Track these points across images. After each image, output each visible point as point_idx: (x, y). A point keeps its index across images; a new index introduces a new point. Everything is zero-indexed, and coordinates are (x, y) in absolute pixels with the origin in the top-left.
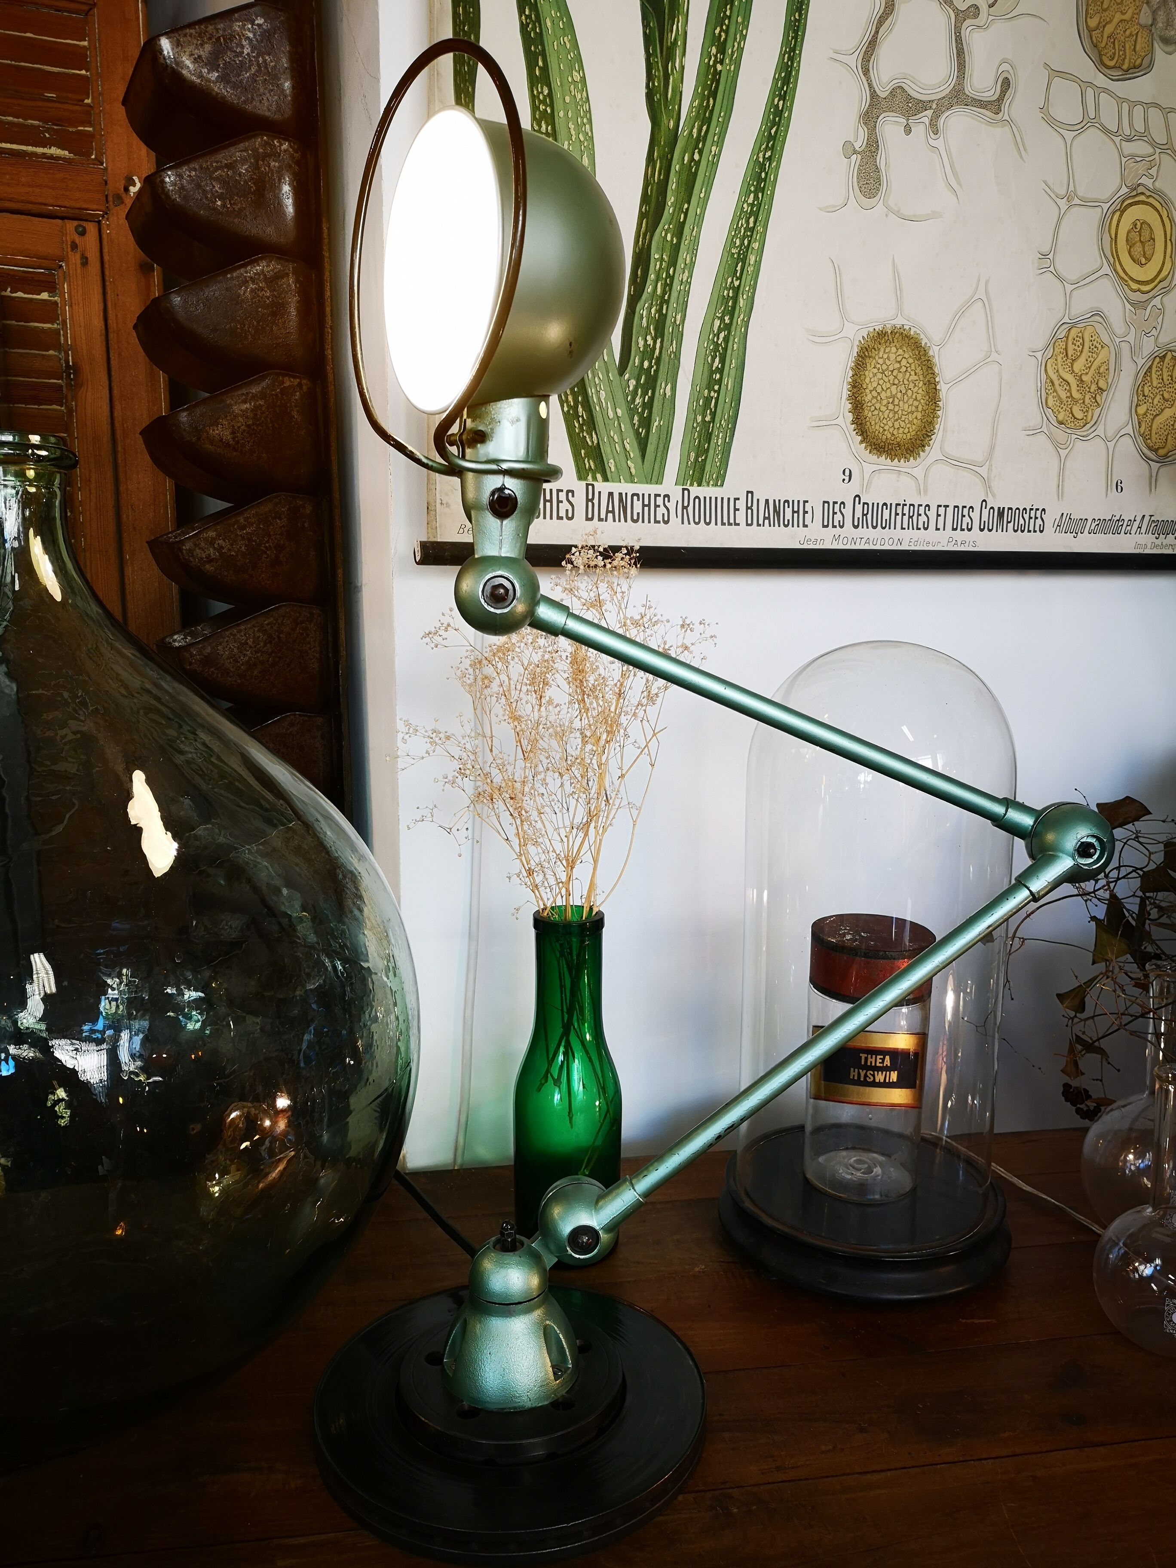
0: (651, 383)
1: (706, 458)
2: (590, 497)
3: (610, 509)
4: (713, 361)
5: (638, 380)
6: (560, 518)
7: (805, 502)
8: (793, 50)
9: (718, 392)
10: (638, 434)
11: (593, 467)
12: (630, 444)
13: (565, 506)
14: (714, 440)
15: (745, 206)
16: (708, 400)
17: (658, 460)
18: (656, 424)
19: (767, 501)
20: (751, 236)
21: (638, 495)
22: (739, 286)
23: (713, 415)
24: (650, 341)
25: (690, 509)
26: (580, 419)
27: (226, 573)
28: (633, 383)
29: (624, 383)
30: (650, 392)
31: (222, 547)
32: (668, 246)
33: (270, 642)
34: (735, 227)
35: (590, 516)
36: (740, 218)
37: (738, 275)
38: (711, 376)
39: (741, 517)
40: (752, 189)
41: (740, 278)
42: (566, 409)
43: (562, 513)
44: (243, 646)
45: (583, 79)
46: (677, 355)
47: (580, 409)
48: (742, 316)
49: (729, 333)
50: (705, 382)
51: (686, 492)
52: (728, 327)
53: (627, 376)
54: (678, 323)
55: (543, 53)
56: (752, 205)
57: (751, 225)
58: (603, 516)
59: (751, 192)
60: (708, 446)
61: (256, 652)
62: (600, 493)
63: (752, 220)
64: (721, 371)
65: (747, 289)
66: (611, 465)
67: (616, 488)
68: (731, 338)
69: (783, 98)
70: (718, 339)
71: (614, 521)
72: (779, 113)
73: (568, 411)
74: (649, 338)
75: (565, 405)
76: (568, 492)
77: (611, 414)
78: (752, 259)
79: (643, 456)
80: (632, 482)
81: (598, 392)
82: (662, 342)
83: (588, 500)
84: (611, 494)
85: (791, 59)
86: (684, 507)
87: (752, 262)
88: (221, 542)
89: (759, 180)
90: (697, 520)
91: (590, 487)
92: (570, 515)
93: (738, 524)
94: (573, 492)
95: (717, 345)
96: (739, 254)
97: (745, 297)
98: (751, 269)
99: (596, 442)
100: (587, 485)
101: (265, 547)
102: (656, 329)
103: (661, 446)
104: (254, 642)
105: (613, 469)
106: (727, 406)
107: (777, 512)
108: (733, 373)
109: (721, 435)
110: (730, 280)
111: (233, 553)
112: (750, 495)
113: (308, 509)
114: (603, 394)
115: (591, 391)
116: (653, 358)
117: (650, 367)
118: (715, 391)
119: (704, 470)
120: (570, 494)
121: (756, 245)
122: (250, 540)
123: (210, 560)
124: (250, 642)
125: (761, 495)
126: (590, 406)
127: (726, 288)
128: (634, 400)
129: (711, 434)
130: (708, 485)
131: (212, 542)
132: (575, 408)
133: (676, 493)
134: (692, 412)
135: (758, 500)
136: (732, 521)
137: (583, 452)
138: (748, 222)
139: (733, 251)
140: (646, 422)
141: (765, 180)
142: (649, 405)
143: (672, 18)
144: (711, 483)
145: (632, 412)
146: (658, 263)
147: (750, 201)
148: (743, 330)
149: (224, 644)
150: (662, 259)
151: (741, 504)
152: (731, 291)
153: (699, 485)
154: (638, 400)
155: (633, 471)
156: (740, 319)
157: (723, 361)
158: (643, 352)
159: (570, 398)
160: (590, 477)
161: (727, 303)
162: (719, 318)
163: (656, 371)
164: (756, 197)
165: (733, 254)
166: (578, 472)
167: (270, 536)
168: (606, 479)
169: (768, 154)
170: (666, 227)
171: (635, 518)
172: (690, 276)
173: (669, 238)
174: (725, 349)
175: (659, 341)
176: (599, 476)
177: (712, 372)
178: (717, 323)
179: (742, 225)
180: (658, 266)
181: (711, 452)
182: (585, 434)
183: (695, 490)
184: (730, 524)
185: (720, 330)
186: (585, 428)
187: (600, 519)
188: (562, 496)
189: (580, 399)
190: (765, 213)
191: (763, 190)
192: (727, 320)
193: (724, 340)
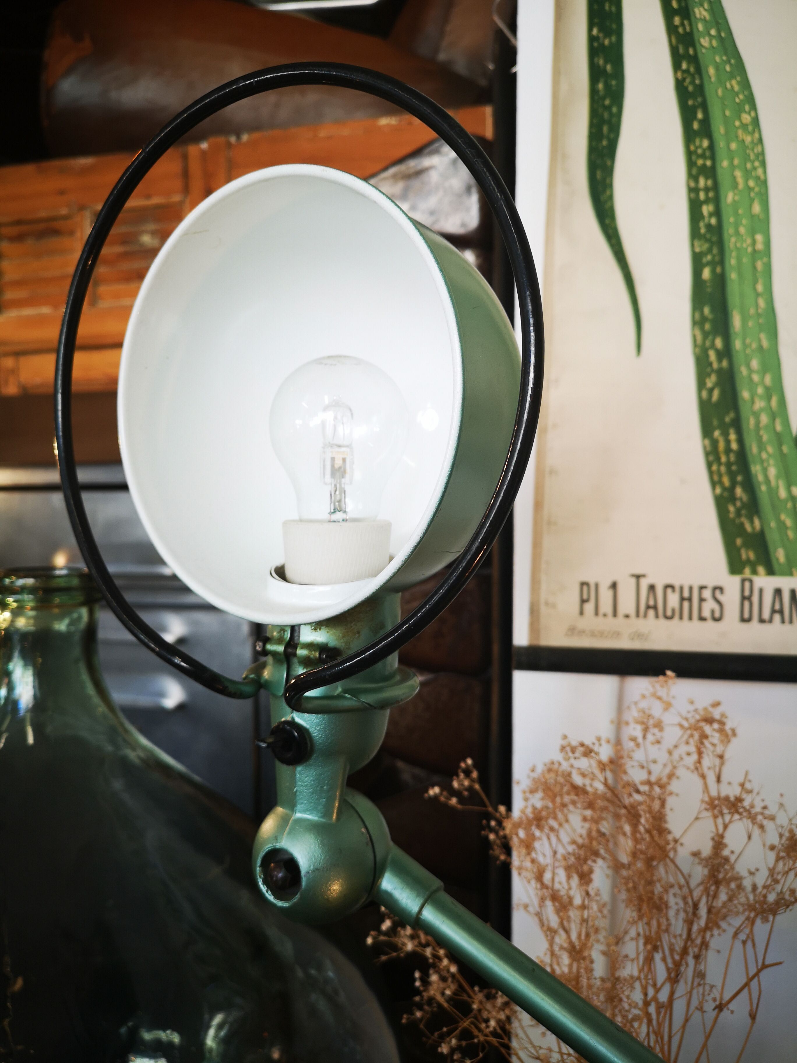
2: (747, 593)
3: (777, 608)
6: (702, 619)
11: (753, 558)
13: (710, 605)
26: (738, 502)
35: (746, 615)
42: (718, 491)
43: (706, 613)
45: (756, 122)
47: (739, 490)
55: (704, 106)
58: (766, 615)
62: (761, 589)
66: (780, 555)
67: (785, 583)
71: (783, 622)
73: (722, 494)
75: (717, 487)
76: (715, 589)
77: (783, 493)
81: (765, 470)
83: (743, 598)
84: (778, 592)
91: (747, 584)
92: (717, 615)
94: (721, 589)
99: (758, 529)
100: (743, 581)
105: (782, 560)
114: (772, 472)
115: (756, 469)
120: (718, 592)
126: (752, 486)
132: (732, 489)
137: (739, 540)
159: (726, 479)
160: (748, 570)
166: (731, 563)
168: (771, 572)
176: (761, 569)
182: (744, 519)
186: (743, 512)
187: (762, 621)
188: (707, 594)
189: (739, 478)
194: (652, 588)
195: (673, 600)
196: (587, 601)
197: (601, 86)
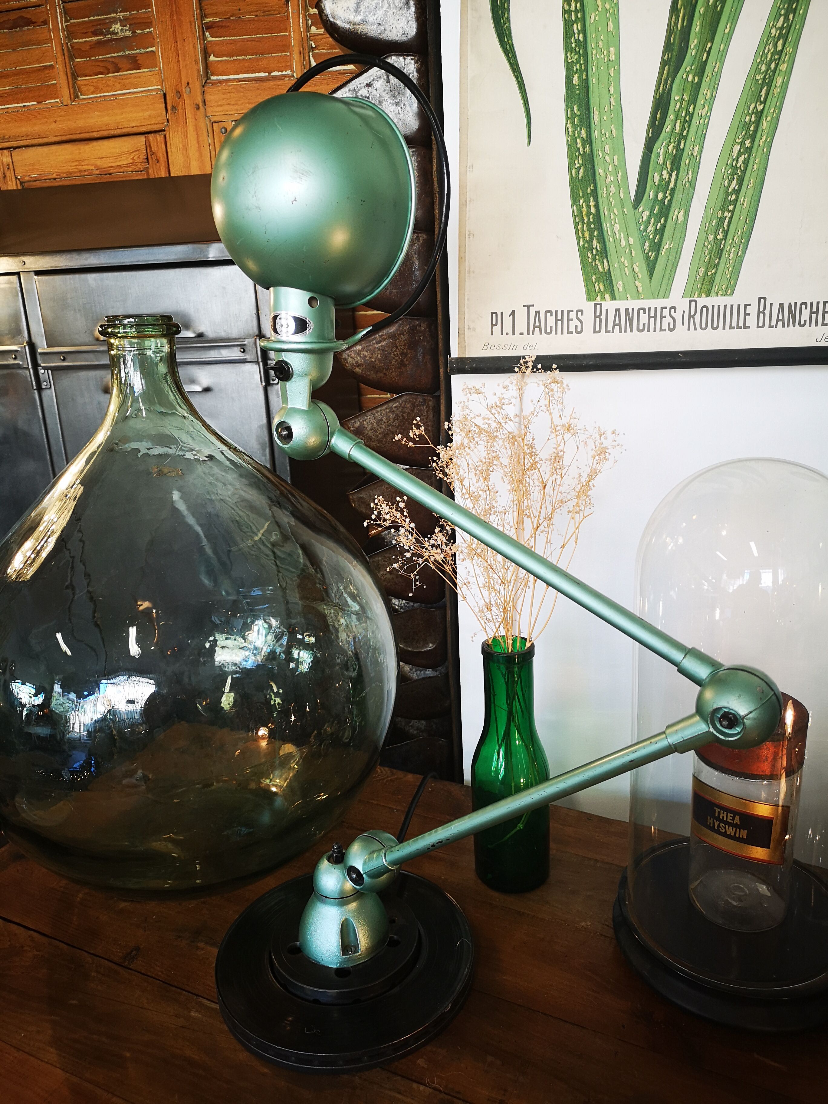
0: (665, 211)
1: (717, 270)
2: (598, 314)
3: (617, 322)
4: (730, 183)
5: (652, 210)
6: (570, 333)
7: (825, 303)
9: (733, 212)
10: (647, 257)
11: (602, 290)
12: (640, 268)
13: (575, 322)
14: (725, 254)
15: (773, 31)
16: (721, 220)
17: (666, 277)
18: (666, 247)
19: (781, 305)
20: (779, 59)
21: (644, 309)
22: (763, 110)
23: (726, 233)
24: (665, 175)
25: (697, 317)
26: (594, 251)
27: (369, 373)
28: (647, 213)
29: (638, 215)
30: (663, 220)
31: (366, 356)
32: (689, 86)
33: (397, 419)
34: (761, 54)
35: (597, 329)
36: (767, 43)
37: (762, 99)
38: (726, 198)
39: (751, 321)
40: (783, 12)
41: (765, 102)
42: (581, 243)
43: (572, 329)
44: (379, 421)
46: (693, 184)
47: (595, 242)
48: (764, 138)
49: (749, 156)
50: (719, 205)
51: (693, 303)
52: (749, 151)
53: (641, 210)
54: (695, 155)
56: (782, 28)
57: (779, 48)
58: (610, 328)
59: (781, 15)
60: (719, 262)
61: (389, 426)
62: (607, 310)
63: (780, 43)
64: (737, 192)
65: (772, 111)
66: (619, 286)
67: (622, 305)
68: (752, 160)
70: (737, 162)
71: (621, 332)
73: (584, 245)
74: (665, 172)
75: (581, 240)
76: (577, 311)
77: (623, 243)
78: (779, 80)
79: (651, 275)
80: (639, 298)
81: (612, 226)
82: (677, 175)
83: (595, 317)
84: (618, 311)
86: (690, 316)
87: (778, 85)
88: (365, 353)
90: (704, 326)
92: (579, 330)
93: (749, 327)
94: (582, 311)
95: (735, 168)
96: (764, 78)
97: (769, 119)
98: (777, 91)
99: (607, 268)
100: (596, 305)
101: (394, 354)
102: (672, 164)
103: (669, 266)
104: (386, 419)
105: (621, 290)
106: (742, 223)
107: (792, 313)
108: (750, 192)
109: (733, 250)
110: (753, 106)
111: (373, 360)
112: (762, 301)
113: (423, 327)
114: (617, 227)
115: (606, 226)
116: (667, 190)
117: (665, 197)
118: (729, 211)
119: (713, 283)
120: (580, 313)
121: (783, 67)
122: (383, 350)
123: (358, 365)
124: (384, 419)
125: (774, 300)
126: (604, 239)
127: (748, 114)
128: (646, 229)
129: (722, 250)
130: (717, 295)
131: (359, 353)
132: (590, 241)
133: (683, 305)
134: (704, 231)
135: (771, 305)
136: (741, 324)
137: (594, 277)
138: (775, 46)
139: (758, 77)
140: (657, 247)
141: (797, 1)
142: (661, 232)
144: (721, 293)
145: (643, 240)
146: (678, 104)
147: (780, 24)
148: (765, 150)
149: (368, 421)
150: (682, 99)
151: (753, 310)
152: (753, 116)
153: (708, 295)
154: (651, 228)
155: (640, 289)
156: (761, 140)
157: (740, 183)
158: (659, 185)
159: (587, 234)
160: (599, 298)
161: (749, 127)
162: (738, 143)
163: (670, 202)
164: (786, 19)
165: (758, 80)
166: (588, 293)
167: (397, 347)
168: (614, 298)
170: (688, 69)
171: (641, 328)
172: (710, 110)
173: (690, 79)
174: (744, 172)
175: (674, 174)
176: (607, 296)
177: (728, 194)
178: (737, 148)
179: (769, 50)
180: (678, 107)
181: (722, 265)
182: (597, 262)
183: (703, 301)
184: (739, 327)
185: (739, 154)
186: (597, 257)
187: (607, 332)
188: (572, 315)
189: (596, 233)
190: (795, 34)
191: (794, 11)
192: (748, 143)
193: (744, 163)
194: (537, 313)
195: (551, 321)
196: (496, 325)
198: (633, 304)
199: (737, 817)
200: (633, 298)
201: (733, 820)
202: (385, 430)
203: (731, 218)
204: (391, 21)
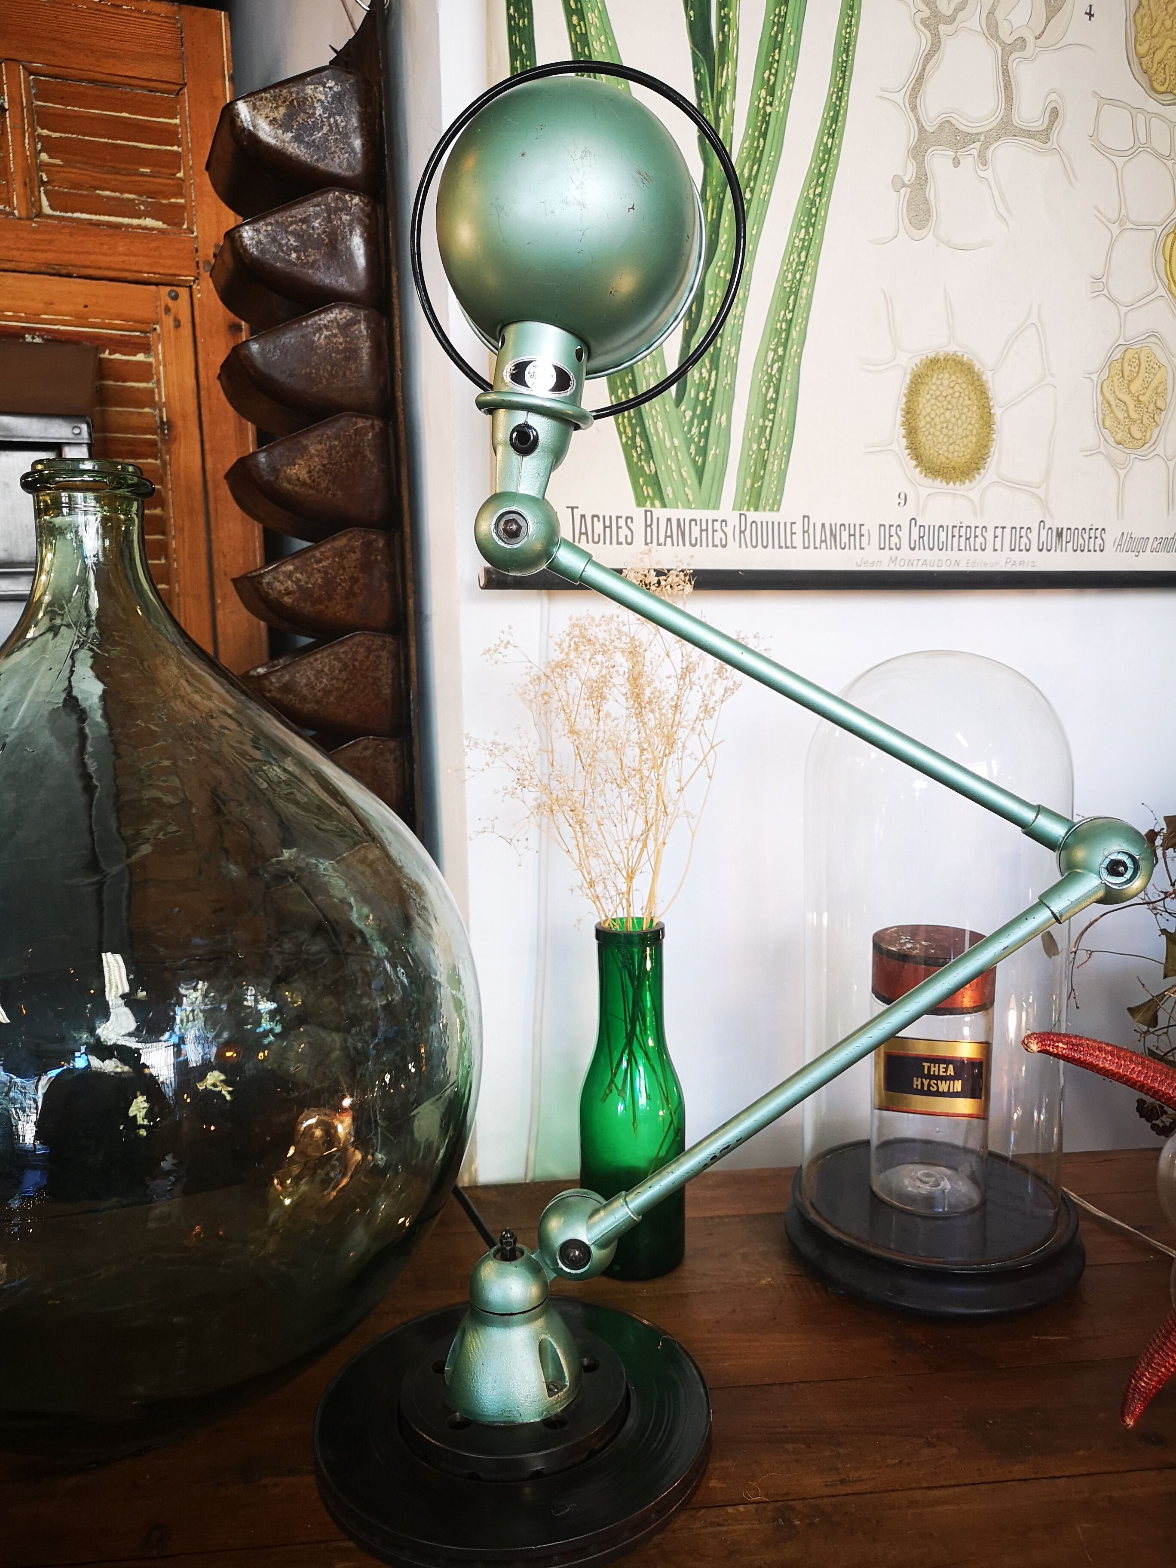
0: (708, 413)
1: (762, 483)
2: (649, 523)
3: (669, 534)
4: (767, 391)
5: (694, 412)
6: (619, 543)
7: (861, 525)
8: (841, 90)
9: (773, 421)
10: (695, 462)
11: (651, 494)
12: (688, 472)
13: (624, 531)
14: (769, 467)
15: (797, 241)
16: (763, 428)
17: (715, 486)
18: (712, 452)
19: (823, 525)
20: (803, 270)
21: (695, 521)
22: (792, 319)
23: (769, 443)
24: (705, 374)
25: (748, 532)
26: (639, 449)
27: (303, 605)
28: (689, 414)
29: (681, 415)
30: (706, 422)
31: (300, 580)
32: (721, 282)
33: (345, 670)
34: (786, 261)
35: (649, 541)
36: (792, 253)
37: (791, 307)
38: (765, 406)
39: (798, 540)
40: (803, 224)
41: (793, 311)
42: (624, 440)
43: (622, 539)
44: (319, 674)
46: (732, 386)
47: (638, 439)
48: (795, 347)
49: (783, 364)
50: (760, 412)
51: (743, 517)
52: (782, 358)
53: (683, 408)
54: (732, 355)
56: (804, 240)
57: (803, 259)
58: (662, 541)
59: (802, 227)
60: (764, 473)
61: (332, 679)
62: (658, 519)
63: (803, 254)
64: (775, 401)
65: (800, 321)
66: (668, 491)
67: (675, 513)
68: (785, 369)
69: (832, 136)
70: (772, 370)
71: (673, 545)
72: (828, 151)
73: (627, 442)
74: (704, 370)
75: (624, 436)
76: (627, 518)
77: (668, 444)
78: (804, 292)
79: (700, 482)
80: (690, 508)
81: (655, 423)
82: (717, 374)
83: (646, 526)
84: (669, 520)
85: (839, 98)
86: (741, 532)
87: (804, 295)
88: (298, 575)
89: (810, 215)
90: (754, 544)
91: (649, 514)
92: (629, 540)
93: (795, 548)
94: (632, 518)
95: (771, 376)
96: (791, 288)
97: (798, 328)
98: (803, 302)
99: (653, 471)
100: (646, 511)
101: (341, 579)
102: (711, 362)
103: (718, 473)
104: (329, 670)
105: (671, 496)
106: (782, 434)
107: (833, 535)
108: (787, 402)
109: (776, 462)
110: (782, 313)
111: (310, 586)
112: (806, 519)
113: (381, 543)
114: (660, 425)
115: (649, 424)
116: (708, 390)
117: (706, 398)
118: (770, 420)
119: (760, 496)
120: (629, 520)
121: (807, 279)
122: (326, 573)
123: (288, 593)
124: (326, 670)
125: (817, 519)
126: (647, 437)
127: (779, 321)
128: (690, 430)
129: (766, 462)
130: (765, 510)
131: (289, 575)
132: (633, 438)
133: (733, 518)
134: (747, 440)
135: (814, 524)
136: (789, 544)
137: (641, 480)
138: (799, 256)
139: (786, 285)
140: (703, 451)
141: (816, 215)
142: (706, 435)
143: (722, 64)
144: (768, 508)
145: (689, 442)
146: (712, 299)
147: (802, 236)
148: (796, 360)
149: (302, 672)
150: (716, 295)
151: (797, 528)
152: (784, 324)
153: (756, 510)
154: (694, 430)
155: (691, 497)
156: (793, 350)
157: (777, 391)
158: (699, 384)
159: (628, 430)
160: (648, 503)
161: (781, 334)
162: (772, 350)
163: (712, 403)
164: (807, 232)
165: (785, 288)
166: (637, 498)
167: (344, 569)
168: (664, 505)
169: (818, 190)
170: (719, 264)
171: (693, 542)
172: (744, 310)
173: (722, 274)
174: (779, 380)
175: (714, 373)
176: (657, 503)
177: (766, 403)
178: (771, 354)
179: (794, 260)
180: (712, 302)
181: (767, 478)
182: (643, 463)
183: (752, 515)
184: (787, 547)
185: (774, 362)
186: (643, 457)
187: (658, 544)
188: (622, 522)
189: (638, 430)
190: (816, 247)
191: (813, 225)
192: (780, 351)
193: (778, 371)
194: (583, 516)
195: (599, 527)
197: (518, 64)
198: (685, 514)
199: (951, 1066)
200: (684, 507)
201: (946, 1072)
202: (326, 685)
203: (772, 428)
204: (333, 149)
